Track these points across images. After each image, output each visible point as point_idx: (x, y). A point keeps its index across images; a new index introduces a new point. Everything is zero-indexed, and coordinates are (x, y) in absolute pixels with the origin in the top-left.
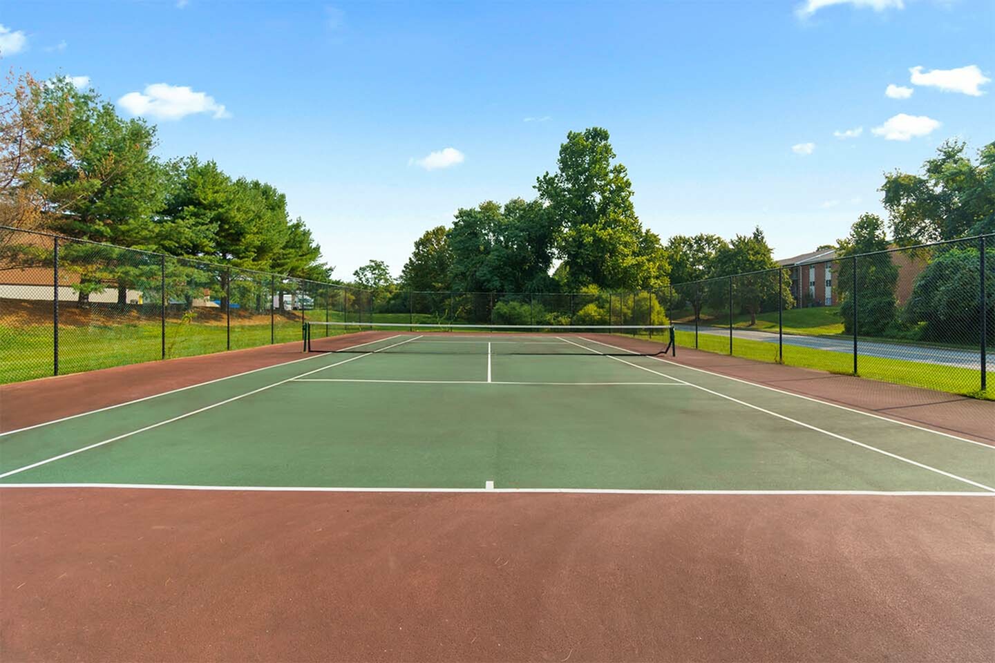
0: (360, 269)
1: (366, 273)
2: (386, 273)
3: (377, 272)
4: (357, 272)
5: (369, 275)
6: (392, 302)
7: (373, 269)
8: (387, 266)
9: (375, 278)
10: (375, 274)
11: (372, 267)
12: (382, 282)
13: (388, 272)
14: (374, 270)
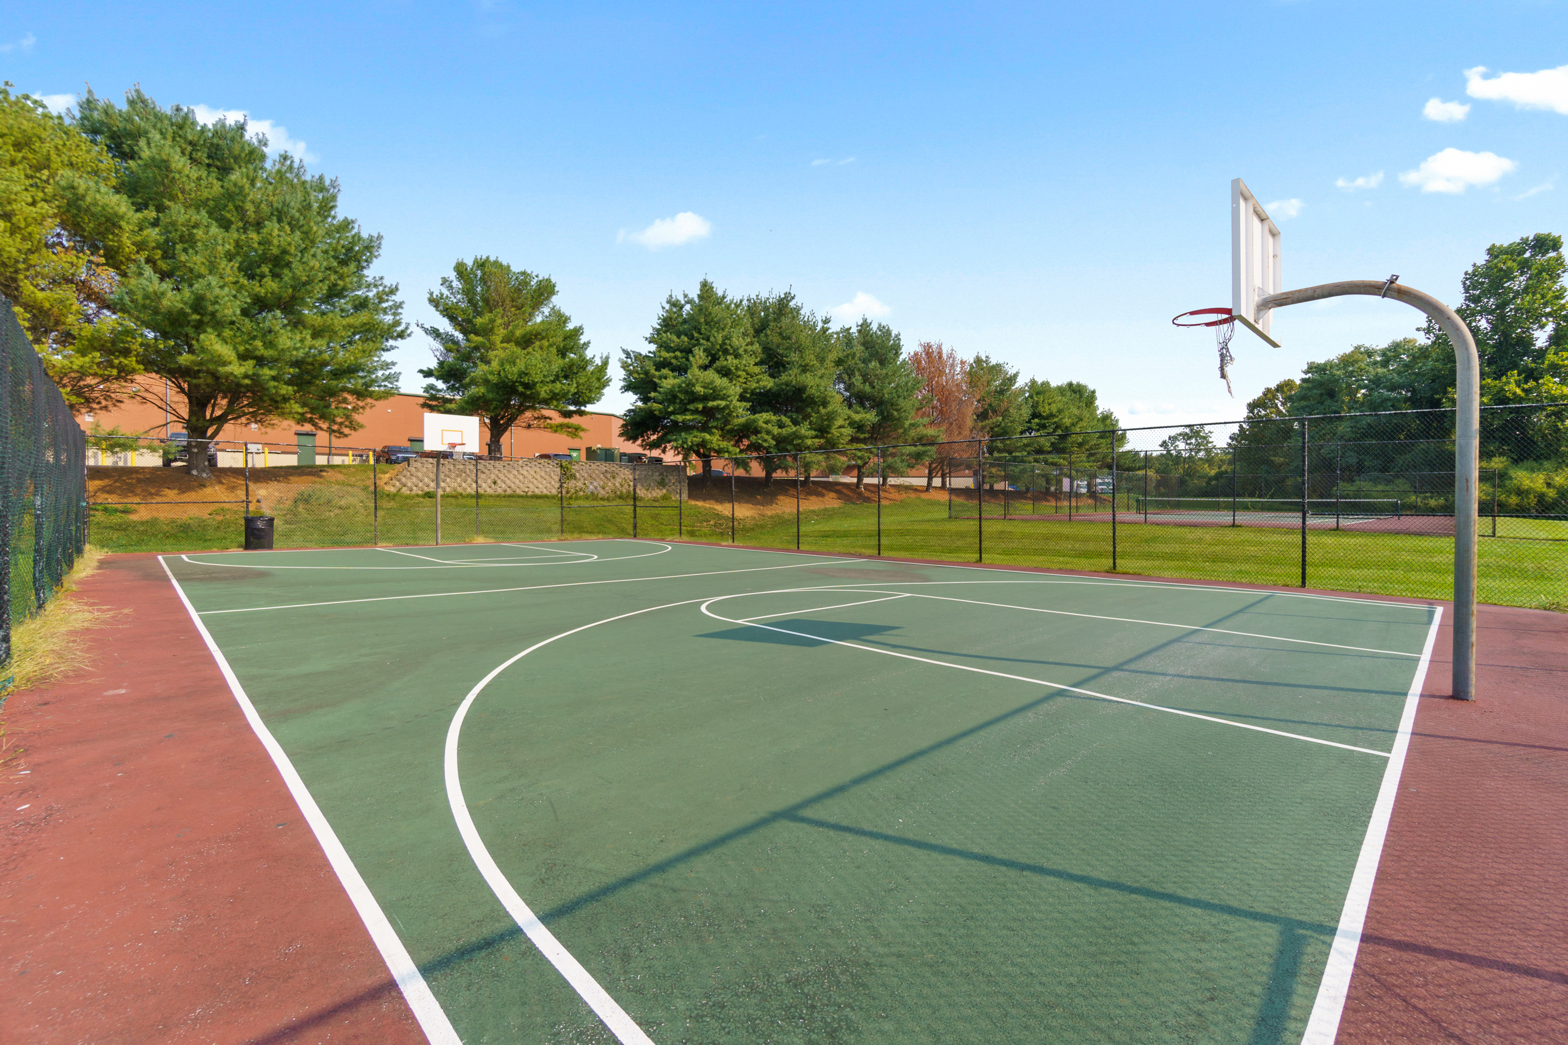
0: (1170, 438)
1: (1177, 443)
2: (1208, 442)
3: (1193, 441)
4: (1164, 442)
5: (1181, 445)
6: (1213, 483)
7: (1186, 437)
8: (1210, 432)
9: (1191, 450)
10: (1190, 444)
11: (1186, 434)
12: (1202, 454)
13: (1211, 440)
14: (1190, 438)
